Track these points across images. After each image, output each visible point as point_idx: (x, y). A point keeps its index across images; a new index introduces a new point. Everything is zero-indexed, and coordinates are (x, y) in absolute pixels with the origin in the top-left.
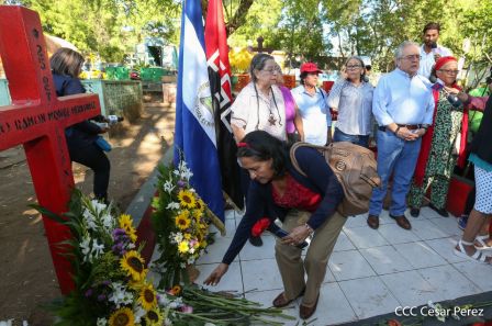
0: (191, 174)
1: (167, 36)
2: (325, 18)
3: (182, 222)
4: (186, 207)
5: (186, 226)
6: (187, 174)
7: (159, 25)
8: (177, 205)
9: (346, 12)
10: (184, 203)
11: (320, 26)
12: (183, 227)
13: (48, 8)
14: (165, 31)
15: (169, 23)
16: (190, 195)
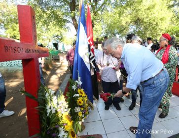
0: (82, 83)
1: (60, 40)
2: (117, 33)
3: (80, 103)
4: (81, 96)
5: (82, 104)
6: (80, 83)
7: (58, 36)
8: (78, 95)
9: (125, 31)
10: (80, 94)
11: (115, 36)
12: (80, 105)
13: (15, 30)
14: (59, 38)
15: (61, 35)
16: (82, 91)
